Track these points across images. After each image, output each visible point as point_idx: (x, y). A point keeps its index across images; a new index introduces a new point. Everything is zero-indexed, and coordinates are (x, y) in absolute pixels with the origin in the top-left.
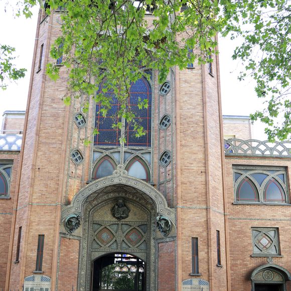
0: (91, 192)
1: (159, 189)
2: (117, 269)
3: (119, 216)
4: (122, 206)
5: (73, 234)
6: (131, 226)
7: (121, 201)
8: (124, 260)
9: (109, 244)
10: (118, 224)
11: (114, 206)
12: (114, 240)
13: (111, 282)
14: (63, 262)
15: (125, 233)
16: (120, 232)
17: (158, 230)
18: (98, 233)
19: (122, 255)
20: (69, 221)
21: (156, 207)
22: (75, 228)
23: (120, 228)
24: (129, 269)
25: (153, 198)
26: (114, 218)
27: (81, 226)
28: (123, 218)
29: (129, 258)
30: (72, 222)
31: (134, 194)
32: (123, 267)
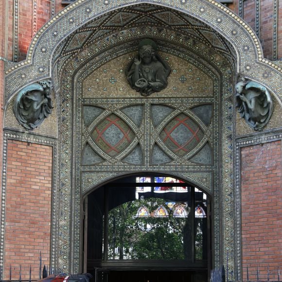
0: (74, 27)
1: (242, 15)
2: (143, 213)
3: (145, 84)
4: (152, 60)
5: (35, 131)
6: (174, 109)
7: (147, 48)
8: (158, 191)
9: (123, 154)
10: (142, 105)
11: (133, 62)
12: (134, 144)
13: (130, 244)
14: (14, 199)
15: (161, 127)
16: (147, 123)
17: (238, 116)
18: (95, 128)
19: (153, 180)
20: (26, 101)
21: (235, 61)
22: (41, 117)
23: (147, 115)
24: (171, 212)
25: (228, 36)
26: (134, 91)
27: (54, 112)
28: (155, 90)
29: (171, 185)
30: (31, 101)
31: (179, 30)
32: (157, 207)
